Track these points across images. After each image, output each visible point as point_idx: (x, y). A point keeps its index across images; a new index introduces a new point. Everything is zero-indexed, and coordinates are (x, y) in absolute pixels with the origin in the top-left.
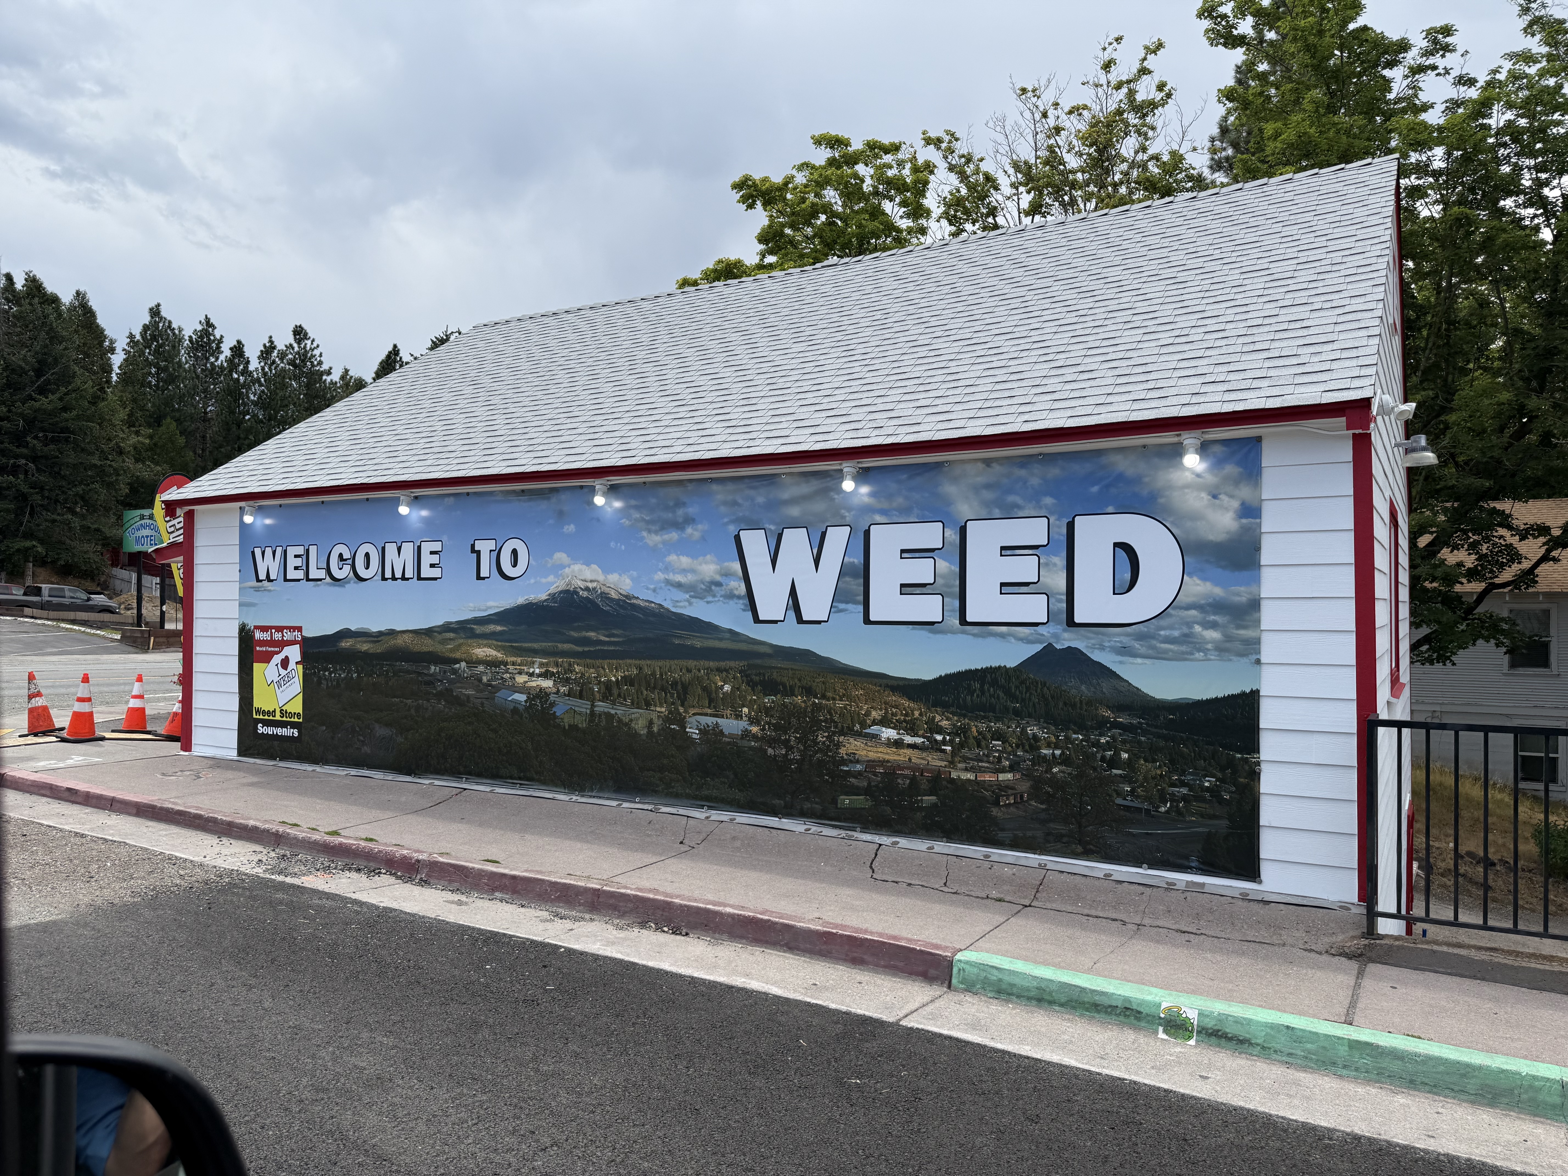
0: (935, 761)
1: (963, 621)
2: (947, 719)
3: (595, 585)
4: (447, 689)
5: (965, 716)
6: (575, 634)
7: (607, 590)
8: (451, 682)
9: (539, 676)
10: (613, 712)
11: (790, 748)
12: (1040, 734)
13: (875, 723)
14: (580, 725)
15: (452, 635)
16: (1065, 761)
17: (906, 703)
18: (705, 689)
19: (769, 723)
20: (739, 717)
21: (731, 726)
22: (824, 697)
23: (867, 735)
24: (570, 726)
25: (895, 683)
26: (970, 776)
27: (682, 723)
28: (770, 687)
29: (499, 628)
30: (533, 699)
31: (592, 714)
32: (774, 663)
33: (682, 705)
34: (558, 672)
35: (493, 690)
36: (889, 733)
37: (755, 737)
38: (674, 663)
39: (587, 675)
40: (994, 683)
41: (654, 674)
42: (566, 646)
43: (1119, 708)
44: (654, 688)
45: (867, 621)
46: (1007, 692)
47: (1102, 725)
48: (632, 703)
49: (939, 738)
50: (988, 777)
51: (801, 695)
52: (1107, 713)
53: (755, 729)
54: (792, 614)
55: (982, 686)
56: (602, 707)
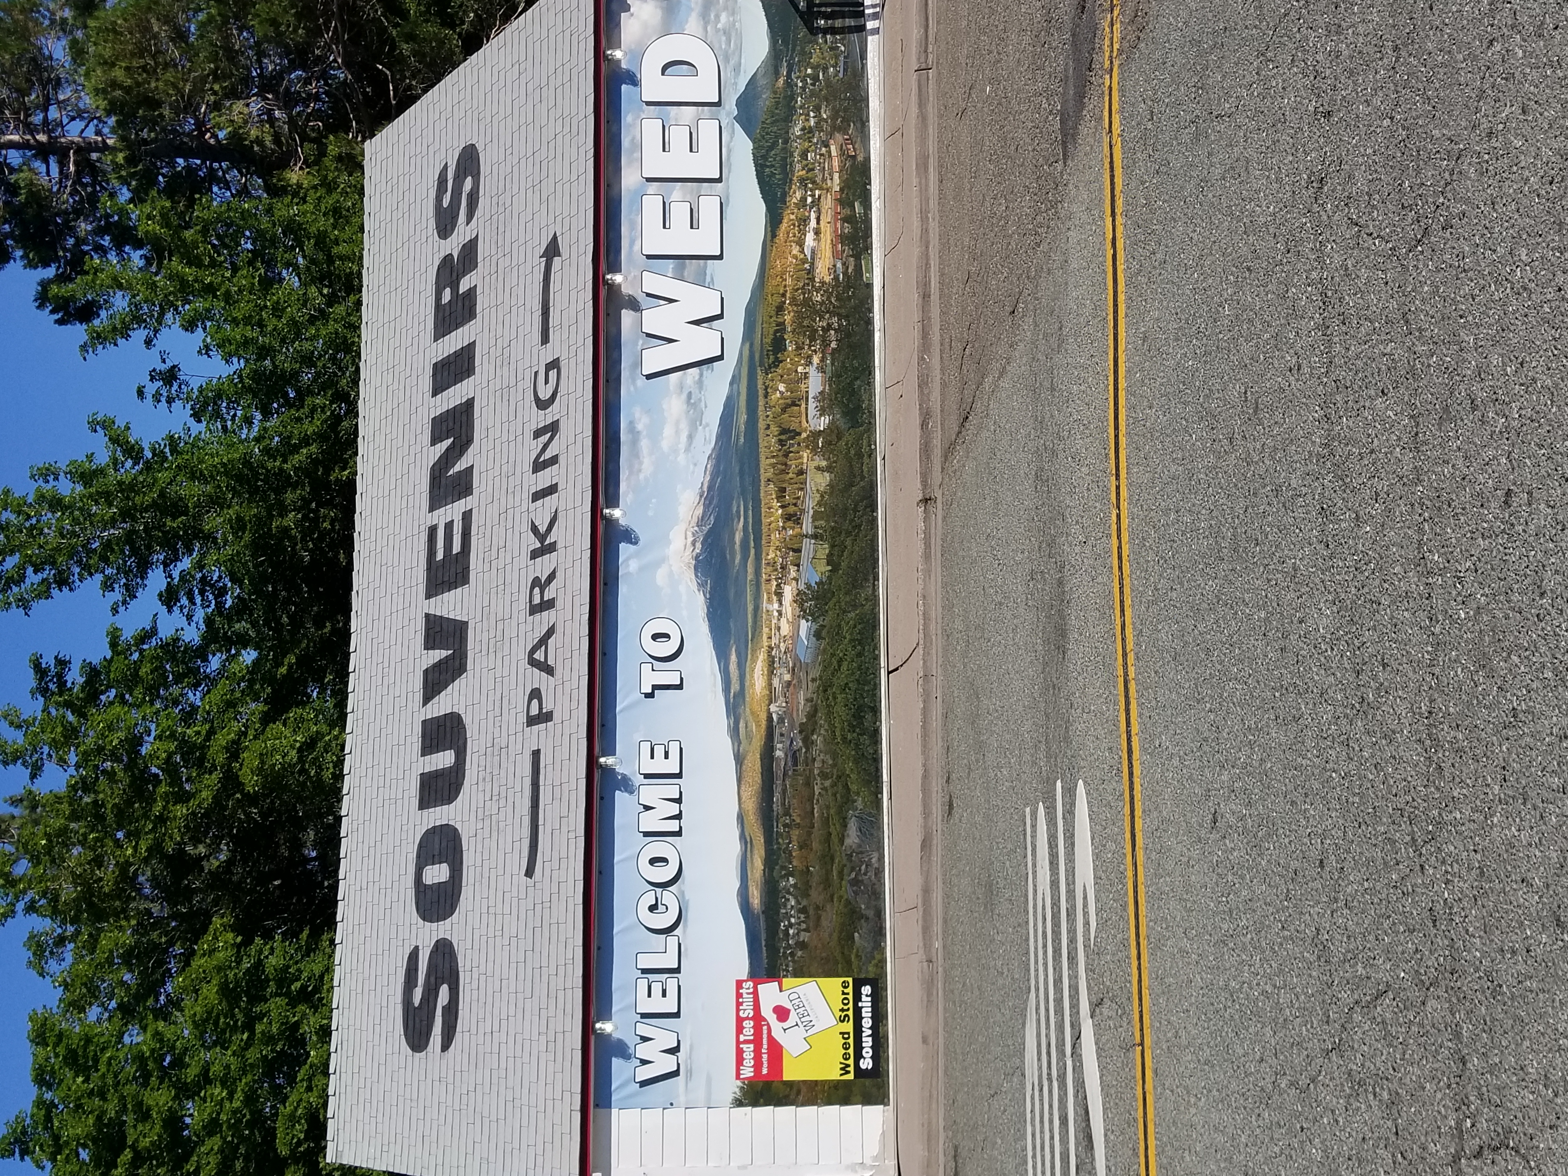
0: (828, 203)
1: (719, 180)
2: (795, 193)
3: (689, 534)
4: (801, 732)
5: (791, 180)
6: (738, 558)
7: (695, 520)
8: (792, 727)
9: (781, 604)
10: (811, 512)
11: (829, 327)
12: (800, 126)
13: (802, 251)
14: (827, 551)
15: (742, 725)
16: (817, 109)
17: (784, 226)
18: (784, 410)
19: (810, 346)
20: (806, 376)
21: (815, 384)
22: (784, 295)
23: (813, 258)
24: (828, 564)
25: (769, 234)
26: (836, 176)
27: (816, 434)
28: (778, 345)
29: (733, 658)
30: (805, 612)
31: (815, 536)
32: (757, 342)
33: (799, 434)
34: (776, 579)
35: (798, 665)
36: (810, 240)
37: (823, 360)
38: (762, 444)
39: (778, 543)
40: (765, 157)
41: (773, 466)
42: (750, 569)
43: (777, 74)
44: (786, 464)
45: (720, 257)
46: (771, 148)
47: (789, 84)
48: (802, 489)
49: (809, 200)
50: (836, 163)
51: (784, 315)
52: (781, 81)
53: (816, 360)
54: (715, 324)
55: (768, 166)
56: (807, 526)
